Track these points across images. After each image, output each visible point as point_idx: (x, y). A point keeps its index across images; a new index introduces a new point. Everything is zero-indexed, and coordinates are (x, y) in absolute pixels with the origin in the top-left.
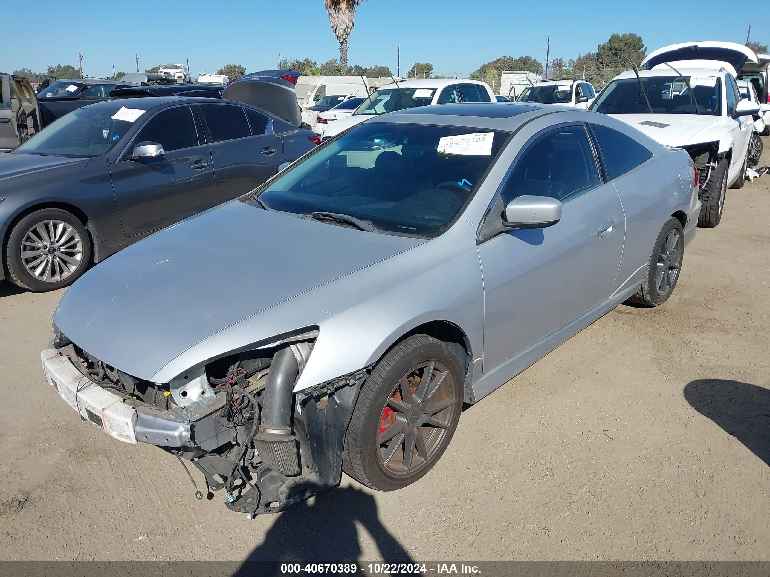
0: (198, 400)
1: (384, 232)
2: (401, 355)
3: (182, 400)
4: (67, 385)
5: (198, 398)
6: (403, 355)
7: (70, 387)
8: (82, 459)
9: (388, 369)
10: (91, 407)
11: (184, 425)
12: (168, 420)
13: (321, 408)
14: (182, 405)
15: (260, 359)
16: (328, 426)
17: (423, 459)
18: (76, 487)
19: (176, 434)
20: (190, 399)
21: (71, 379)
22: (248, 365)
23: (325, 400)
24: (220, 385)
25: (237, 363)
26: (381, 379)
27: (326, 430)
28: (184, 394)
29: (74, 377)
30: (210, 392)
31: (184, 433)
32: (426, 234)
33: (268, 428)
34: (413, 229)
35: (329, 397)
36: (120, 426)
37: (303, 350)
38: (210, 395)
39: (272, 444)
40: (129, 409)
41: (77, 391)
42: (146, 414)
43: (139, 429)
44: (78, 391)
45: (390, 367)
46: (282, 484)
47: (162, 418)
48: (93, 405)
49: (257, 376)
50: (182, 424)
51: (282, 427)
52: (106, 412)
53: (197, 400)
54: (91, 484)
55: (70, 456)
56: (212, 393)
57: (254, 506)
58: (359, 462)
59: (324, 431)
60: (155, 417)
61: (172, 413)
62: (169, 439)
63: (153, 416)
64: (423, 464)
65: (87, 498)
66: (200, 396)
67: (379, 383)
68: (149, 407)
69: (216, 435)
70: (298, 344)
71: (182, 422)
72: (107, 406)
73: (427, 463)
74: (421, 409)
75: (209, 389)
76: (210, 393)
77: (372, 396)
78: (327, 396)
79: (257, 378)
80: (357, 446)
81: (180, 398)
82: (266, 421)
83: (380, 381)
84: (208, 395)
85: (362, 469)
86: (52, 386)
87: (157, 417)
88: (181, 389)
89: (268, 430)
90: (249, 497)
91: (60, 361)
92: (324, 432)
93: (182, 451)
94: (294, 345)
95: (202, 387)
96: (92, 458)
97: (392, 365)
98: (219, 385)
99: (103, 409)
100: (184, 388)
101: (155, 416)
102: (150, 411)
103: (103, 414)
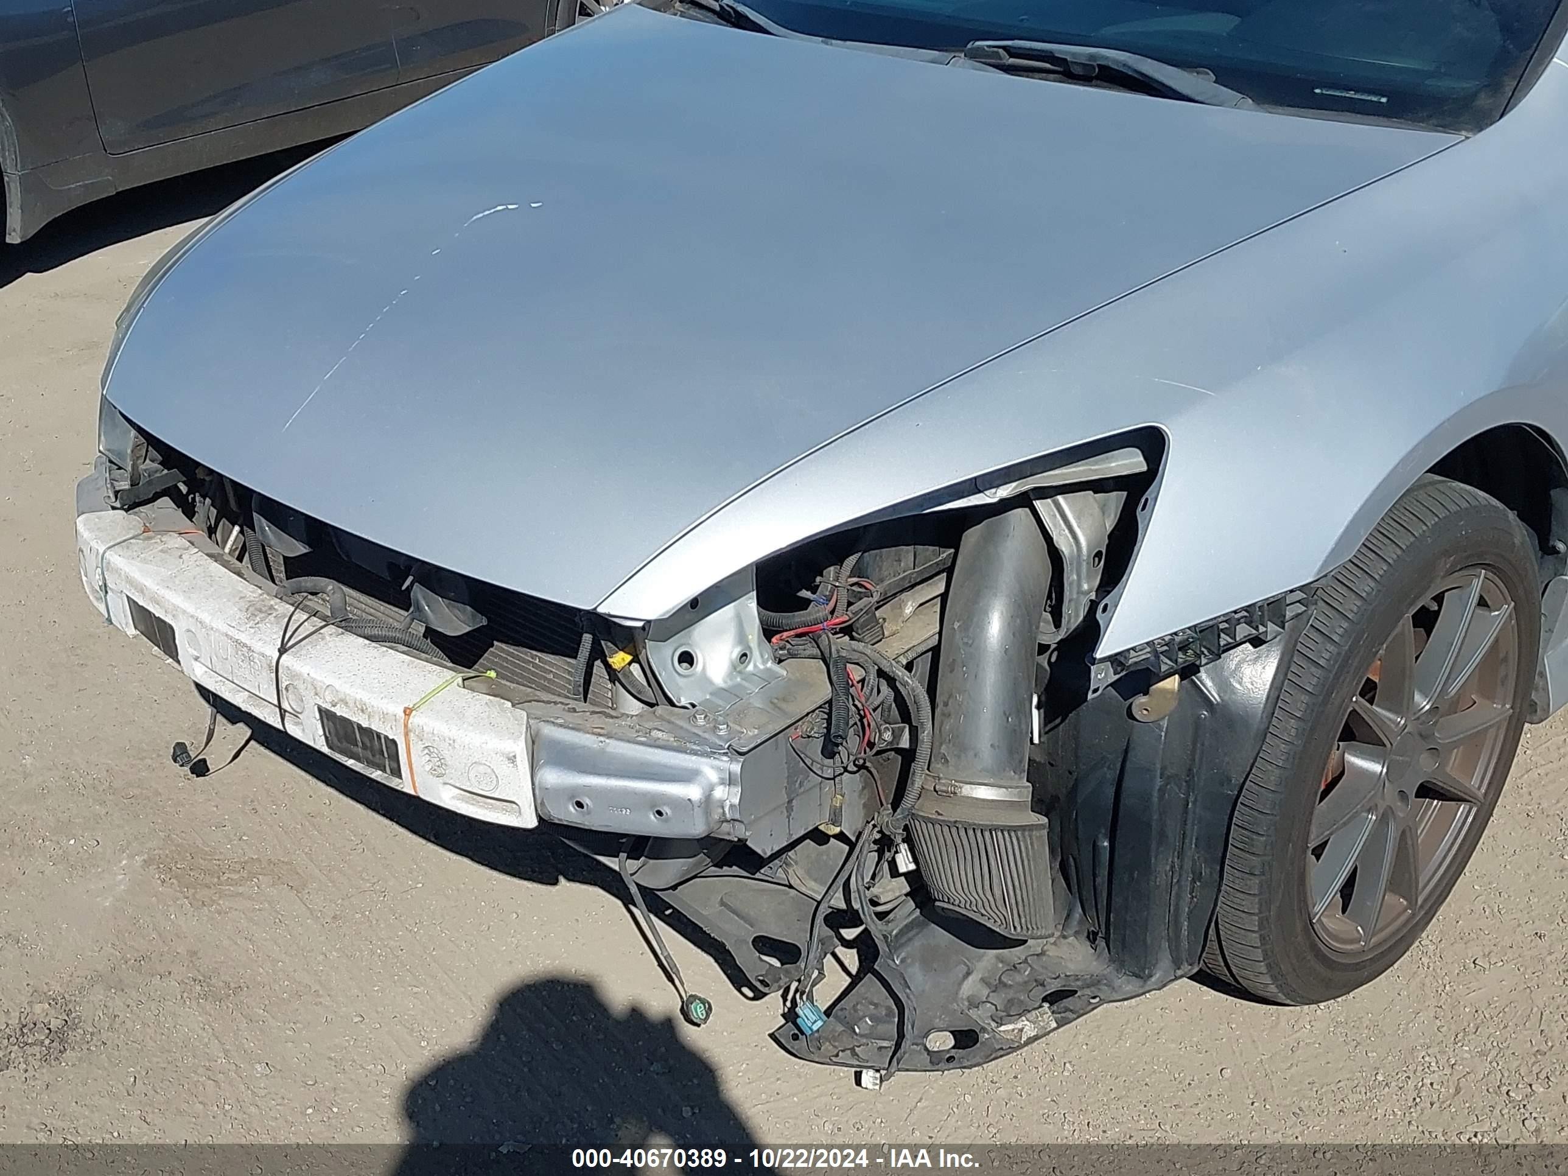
0: (730, 683)
1: (1280, 109)
2: (1405, 541)
3: (681, 681)
4: (232, 632)
5: (730, 676)
6: (1408, 543)
7: (243, 638)
8: (206, 891)
9: (1367, 589)
10: (351, 705)
11: (716, 762)
12: (650, 746)
13: (1152, 719)
14: (682, 699)
15: (911, 548)
16: (1168, 779)
17: (1405, 903)
18: (221, 984)
19: (693, 792)
20: (705, 679)
21: (234, 611)
22: (880, 570)
23: (1172, 692)
24: (792, 633)
25: (851, 561)
26: (1345, 625)
27: (1162, 790)
28: (687, 658)
29: (244, 604)
30: (762, 656)
31: (719, 793)
32: (1430, 117)
33: (968, 780)
34: (1375, 99)
35: (1182, 679)
36: (482, 768)
37: (1078, 518)
38: (762, 667)
39: (987, 834)
40: (503, 710)
41: (279, 650)
42: (561, 726)
43: (551, 777)
44: (283, 650)
45: (1373, 584)
46: (968, 974)
47: (629, 741)
48: (358, 697)
49: (901, 607)
50: (712, 761)
51: (1012, 779)
52: (416, 720)
53: (725, 682)
54: (267, 973)
55: (164, 881)
56: (767, 660)
57: (885, 1044)
58: (1251, 904)
59: (1155, 794)
60: (602, 739)
61: (657, 724)
62: (666, 810)
63: (593, 734)
64: (1403, 918)
65: (270, 1020)
66: (734, 667)
67: (1336, 638)
68: (562, 703)
69: (790, 802)
70: (1060, 498)
71: (707, 755)
72: (416, 700)
73: (1413, 915)
74: (1421, 735)
75: (759, 645)
76: (761, 661)
77: (1314, 681)
78: (1177, 676)
79: (901, 614)
80: (1254, 850)
81: (676, 675)
82: (959, 757)
83: (1340, 631)
84: (755, 666)
85: (1256, 929)
86: (135, 637)
87: (609, 737)
88: (675, 645)
89: (968, 786)
90: (861, 1014)
91: (162, 551)
92: (1155, 800)
93: (646, 857)
94: (1049, 500)
95: (742, 638)
96: (241, 889)
97: (1377, 577)
98: (785, 634)
99: (407, 712)
100: (683, 641)
101: (600, 735)
102: (571, 718)
103: (406, 726)
